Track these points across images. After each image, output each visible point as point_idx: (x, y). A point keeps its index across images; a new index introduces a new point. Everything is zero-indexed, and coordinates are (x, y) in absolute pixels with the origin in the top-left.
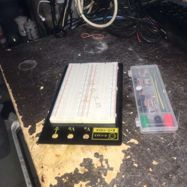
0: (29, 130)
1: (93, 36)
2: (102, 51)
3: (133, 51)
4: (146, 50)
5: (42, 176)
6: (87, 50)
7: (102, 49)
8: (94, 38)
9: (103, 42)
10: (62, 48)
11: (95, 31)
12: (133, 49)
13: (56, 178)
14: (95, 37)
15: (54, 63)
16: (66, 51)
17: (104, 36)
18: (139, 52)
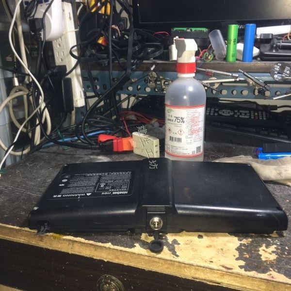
0: (141, 247)
5: (223, 267)
13: (237, 259)
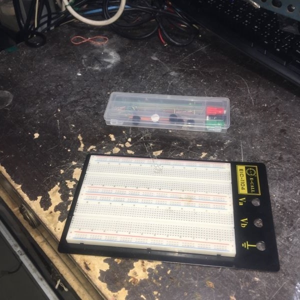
0: (40, 203)
1: (91, 40)
2: (113, 65)
3: (159, 61)
4: (177, 57)
5: (85, 263)
6: (90, 65)
7: (113, 61)
8: (93, 43)
9: (110, 49)
10: (46, 65)
11: (91, 31)
12: (158, 58)
13: (106, 261)
14: (95, 41)
15: (42, 92)
16: (55, 70)
17: (109, 38)
18: (168, 62)
